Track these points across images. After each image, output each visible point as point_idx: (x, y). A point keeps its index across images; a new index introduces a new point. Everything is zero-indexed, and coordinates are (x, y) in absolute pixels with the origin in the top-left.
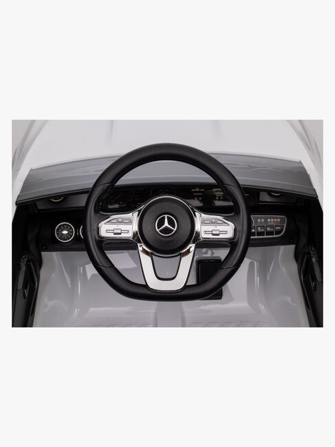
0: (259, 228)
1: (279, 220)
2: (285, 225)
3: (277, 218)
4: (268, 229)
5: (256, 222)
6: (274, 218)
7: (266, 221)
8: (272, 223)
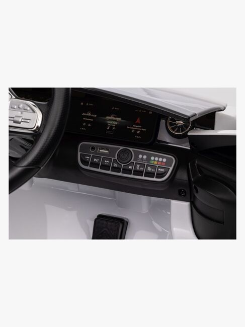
0: (138, 166)
1: (165, 160)
2: (171, 169)
3: (163, 157)
4: (149, 169)
5: (137, 158)
6: (159, 157)
7: (148, 159)
8: (156, 163)
